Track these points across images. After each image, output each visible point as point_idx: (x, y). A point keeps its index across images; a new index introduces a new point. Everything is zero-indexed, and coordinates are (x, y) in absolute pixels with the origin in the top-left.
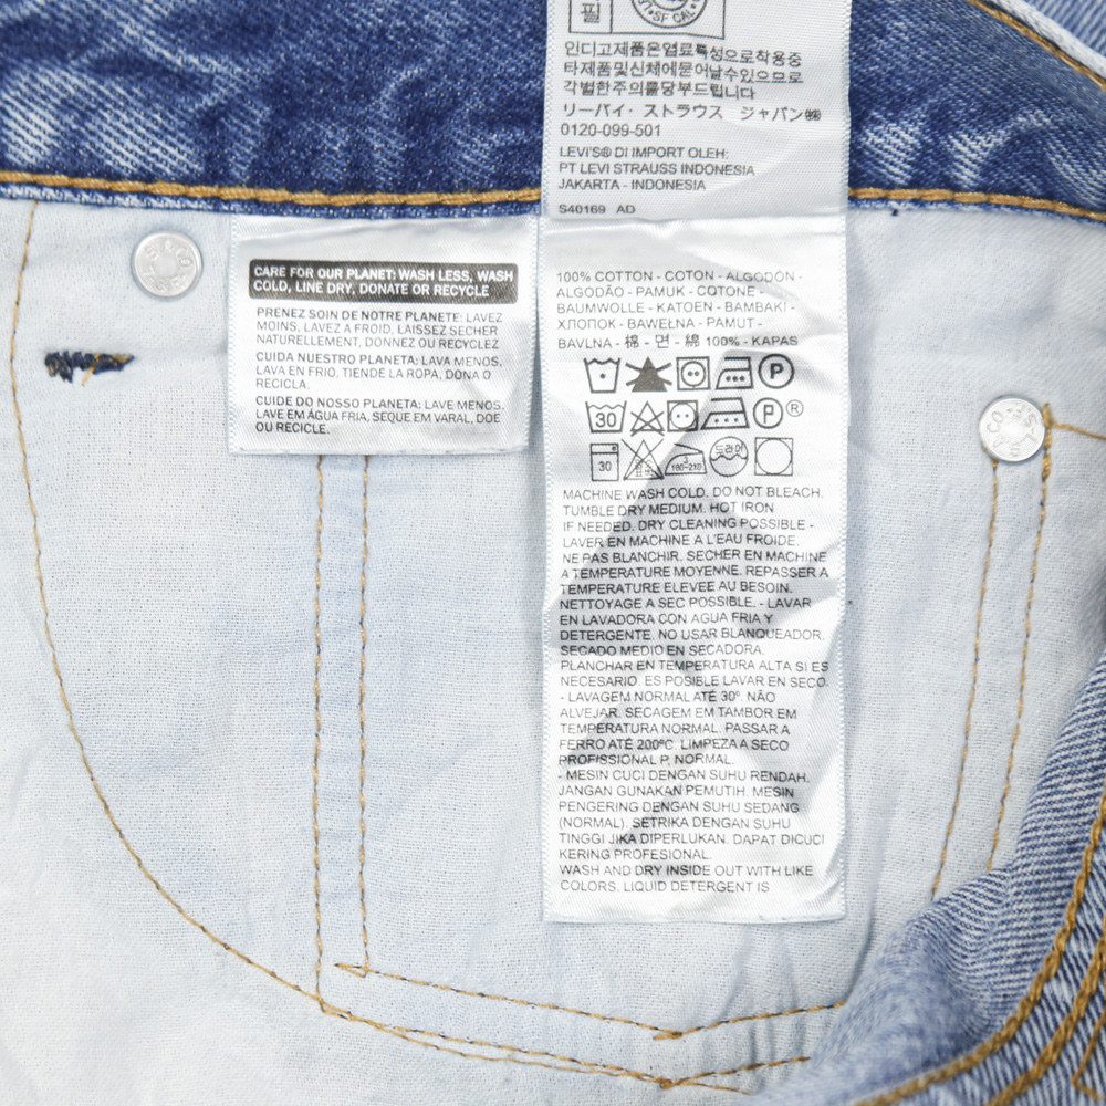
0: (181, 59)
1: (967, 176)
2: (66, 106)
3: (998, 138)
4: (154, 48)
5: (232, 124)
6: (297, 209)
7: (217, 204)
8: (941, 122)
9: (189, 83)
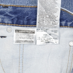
0: (11, 15)
1: (69, 25)
2: (2, 18)
3: (71, 23)
4: (9, 14)
5: (14, 20)
6: (19, 26)
7: (13, 26)
8: (67, 21)
9: (11, 17)
